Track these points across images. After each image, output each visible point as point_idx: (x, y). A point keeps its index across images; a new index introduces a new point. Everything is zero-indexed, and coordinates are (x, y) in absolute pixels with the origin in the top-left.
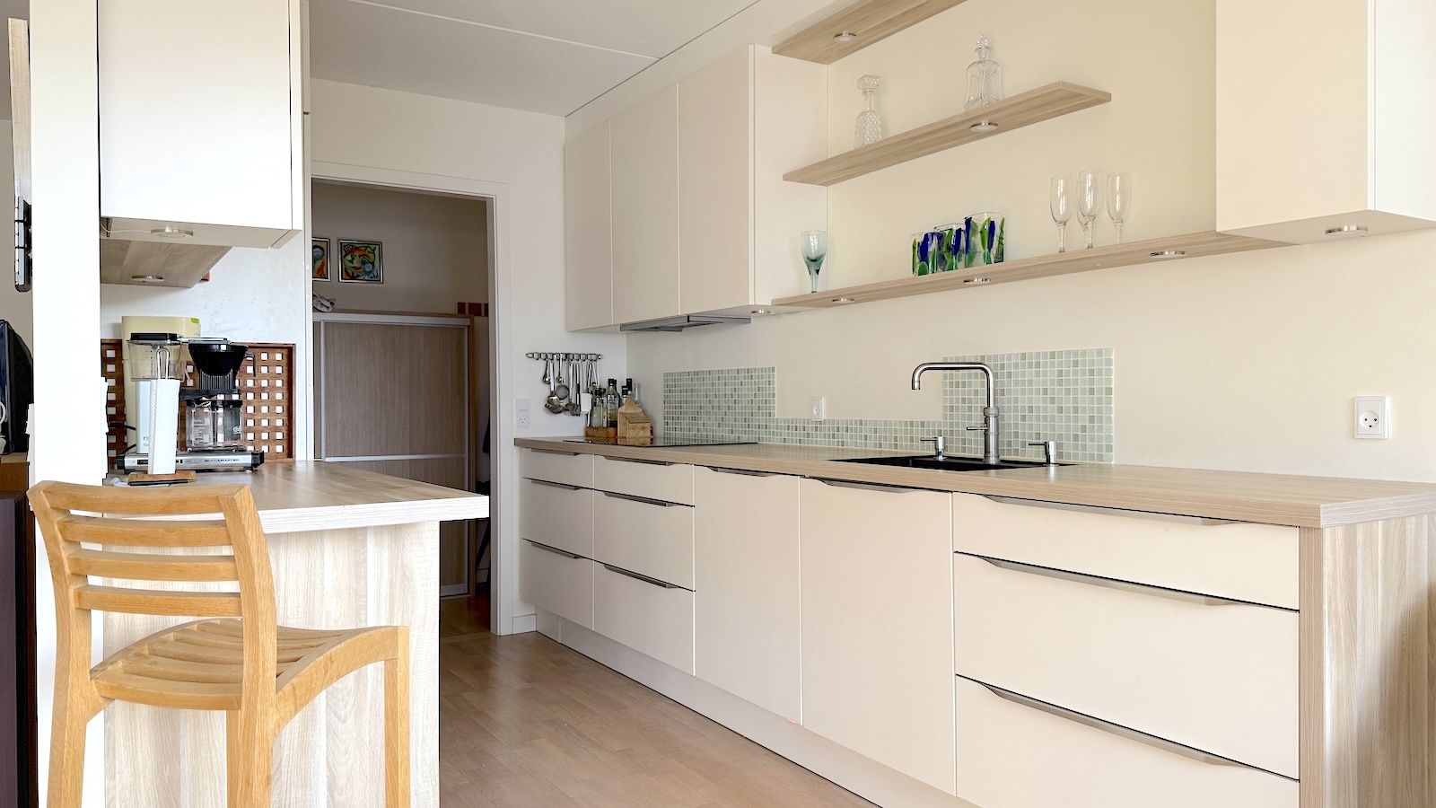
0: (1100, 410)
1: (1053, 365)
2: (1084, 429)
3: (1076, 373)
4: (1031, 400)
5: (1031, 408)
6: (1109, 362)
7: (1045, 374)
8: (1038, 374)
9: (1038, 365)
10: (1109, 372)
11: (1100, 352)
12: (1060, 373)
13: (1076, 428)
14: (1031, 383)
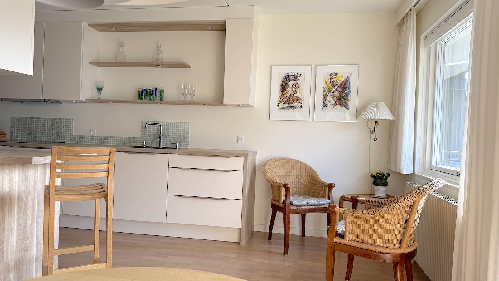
0: (186, 136)
1: (174, 125)
2: (182, 140)
3: (180, 127)
4: (168, 133)
5: (168, 135)
6: (189, 126)
7: (172, 127)
8: (170, 127)
9: (170, 125)
10: (189, 128)
11: (187, 123)
12: (176, 127)
13: (180, 140)
14: (168, 129)
